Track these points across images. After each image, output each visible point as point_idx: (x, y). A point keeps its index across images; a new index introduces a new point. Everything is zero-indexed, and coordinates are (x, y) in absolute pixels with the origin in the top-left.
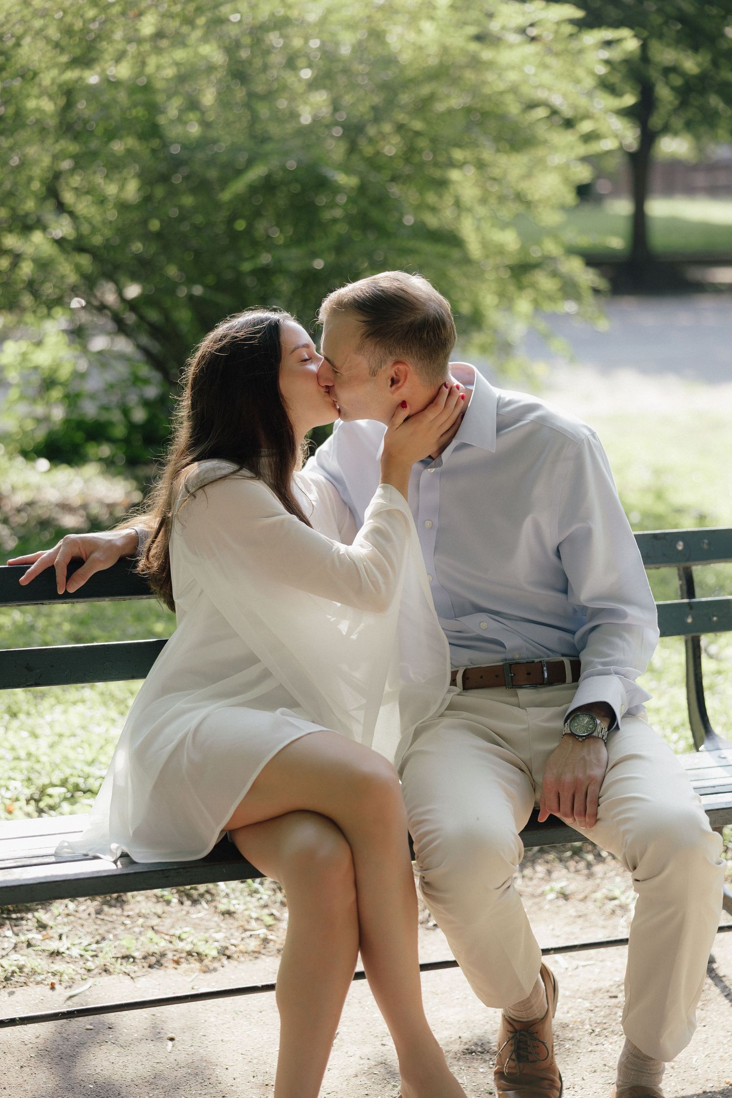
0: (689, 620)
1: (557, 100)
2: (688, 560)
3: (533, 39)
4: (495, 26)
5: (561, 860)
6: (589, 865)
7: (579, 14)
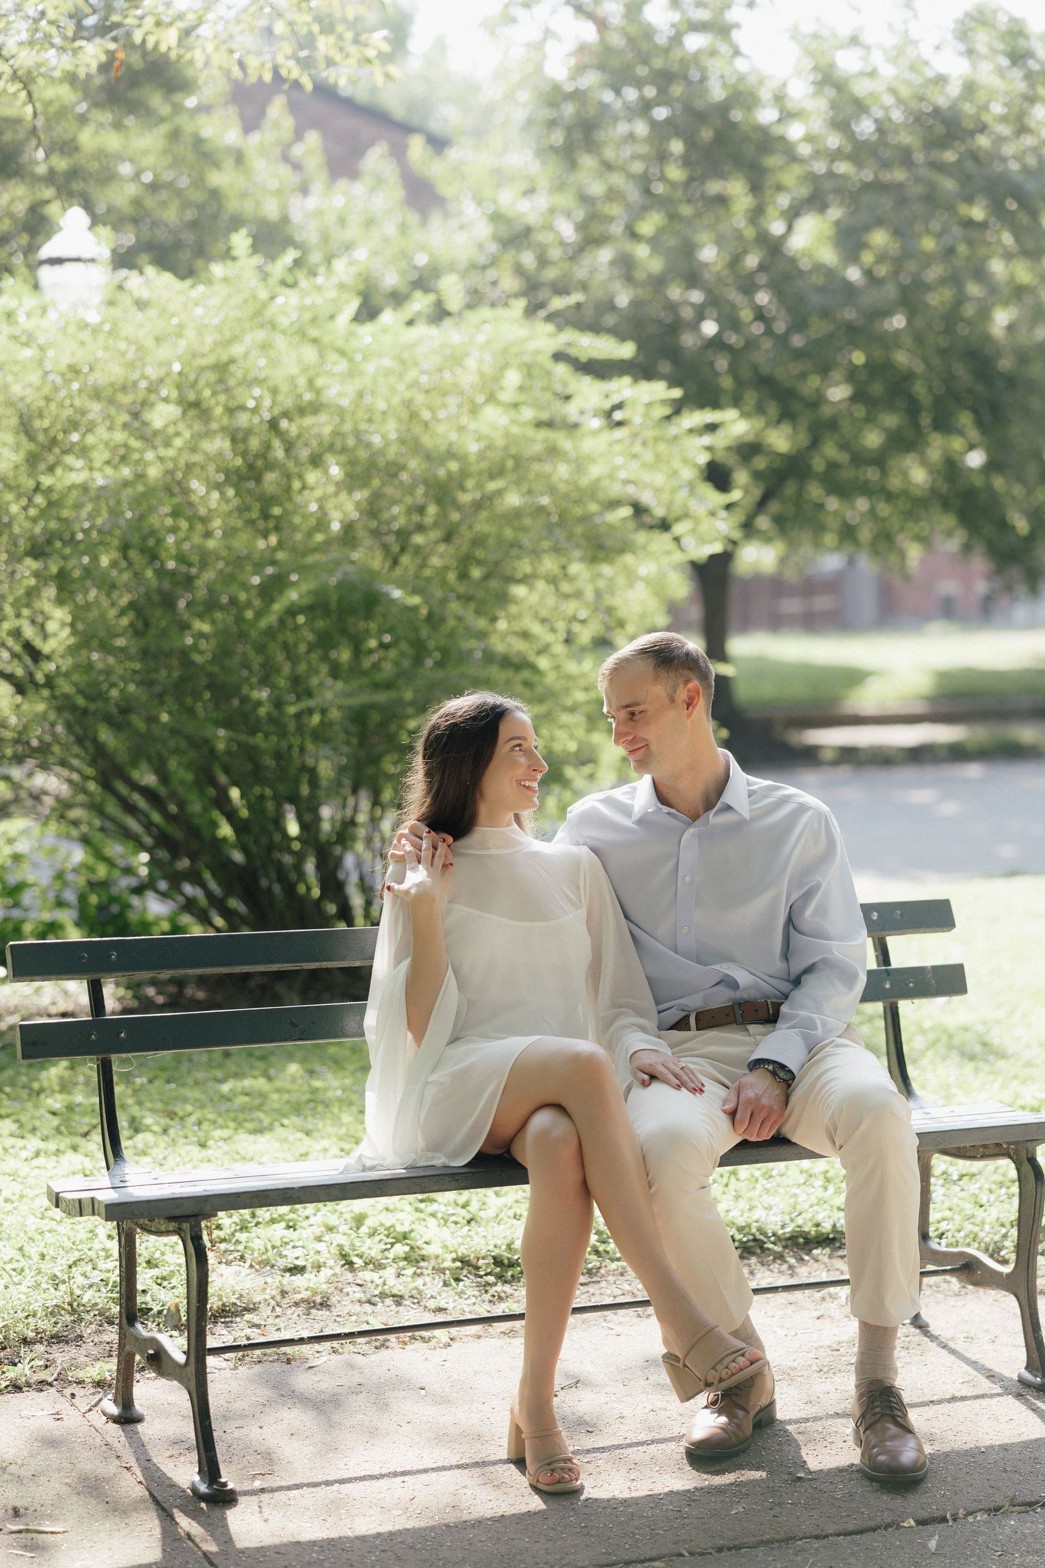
0: (888, 986)
1: (646, 498)
2: (883, 929)
3: (620, 424)
4: (571, 411)
5: (763, 1264)
6: (791, 1267)
7: (677, 393)
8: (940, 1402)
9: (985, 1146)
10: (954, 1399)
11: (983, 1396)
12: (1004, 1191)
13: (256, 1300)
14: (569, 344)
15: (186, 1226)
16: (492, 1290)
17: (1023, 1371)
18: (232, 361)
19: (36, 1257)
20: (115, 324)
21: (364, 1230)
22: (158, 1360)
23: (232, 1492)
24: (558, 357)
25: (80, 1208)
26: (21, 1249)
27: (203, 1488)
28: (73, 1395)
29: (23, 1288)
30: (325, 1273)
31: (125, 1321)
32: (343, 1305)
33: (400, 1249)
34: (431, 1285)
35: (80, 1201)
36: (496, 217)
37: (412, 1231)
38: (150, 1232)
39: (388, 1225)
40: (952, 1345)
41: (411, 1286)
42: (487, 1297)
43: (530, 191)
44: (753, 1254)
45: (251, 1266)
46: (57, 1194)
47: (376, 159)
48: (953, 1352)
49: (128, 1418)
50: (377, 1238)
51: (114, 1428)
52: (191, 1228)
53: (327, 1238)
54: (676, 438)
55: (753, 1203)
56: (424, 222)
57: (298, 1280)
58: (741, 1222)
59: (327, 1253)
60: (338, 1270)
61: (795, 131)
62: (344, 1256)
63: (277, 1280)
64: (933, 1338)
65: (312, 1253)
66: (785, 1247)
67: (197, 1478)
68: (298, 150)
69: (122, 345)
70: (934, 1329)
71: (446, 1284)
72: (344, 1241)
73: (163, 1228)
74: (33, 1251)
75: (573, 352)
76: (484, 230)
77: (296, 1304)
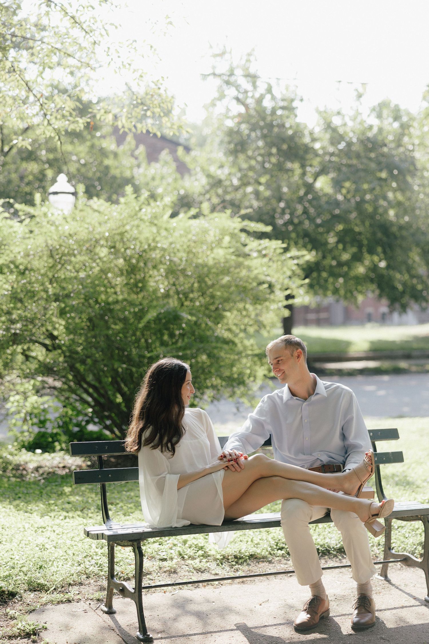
2: (375, 439)
3: (265, 256)
4: (247, 250)
5: (330, 559)
6: (340, 560)
7: (285, 245)
8: (398, 608)
9: (412, 516)
10: (403, 607)
11: (413, 606)
12: (414, 532)
13: (151, 570)
14: (247, 226)
15: (135, 543)
16: (235, 567)
17: (426, 596)
18: (126, 232)
19: (72, 555)
20: (84, 218)
21: (187, 545)
22: (123, 591)
23: (151, 638)
24: (243, 230)
25: (97, 537)
26: (65, 552)
27: (141, 637)
28: (90, 604)
29: (68, 566)
30: (175, 561)
31: (110, 577)
32: (182, 573)
33: (201, 552)
34: (213, 565)
35: (97, 534)
36: (209, 176)
37: (204, 546)
38: (121, 545)
39: (195, 543)
40: (400, 587)
41: (205, 566)
42: (233, 570)
43: (221, 167)
44: (326, 555)
45: (147, 558)
46: (88, 532)
47: (165, 155)
48: (401, 590)
49: (110, 612)
50: (192, 548)
51: (106, 616)
52: (137, 544)
53: (174, 548)
54: (285, 260)
55: (325, 536)
56: (182, 177)
57: (165, 563)
58: (321, 543)
59: (175, 554)
60: (179, 560)
61: (317, 146)
62: (180, 555)
63: (158, 563)
64: (393, 585)
65: (169, 554)
66: (337, 552)
67: (138, 633)
68: (137, 153)
69: (86, 226)
70: (393, 581)
71: (218, 565)
72: (180, 549)
73: (126, 544)
74: (70, 552)
75: (248, 229)
76: (204, 181)
77: (165, 572)
